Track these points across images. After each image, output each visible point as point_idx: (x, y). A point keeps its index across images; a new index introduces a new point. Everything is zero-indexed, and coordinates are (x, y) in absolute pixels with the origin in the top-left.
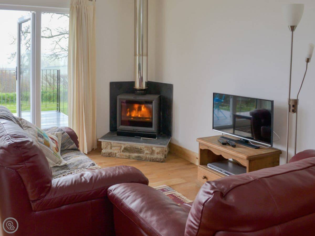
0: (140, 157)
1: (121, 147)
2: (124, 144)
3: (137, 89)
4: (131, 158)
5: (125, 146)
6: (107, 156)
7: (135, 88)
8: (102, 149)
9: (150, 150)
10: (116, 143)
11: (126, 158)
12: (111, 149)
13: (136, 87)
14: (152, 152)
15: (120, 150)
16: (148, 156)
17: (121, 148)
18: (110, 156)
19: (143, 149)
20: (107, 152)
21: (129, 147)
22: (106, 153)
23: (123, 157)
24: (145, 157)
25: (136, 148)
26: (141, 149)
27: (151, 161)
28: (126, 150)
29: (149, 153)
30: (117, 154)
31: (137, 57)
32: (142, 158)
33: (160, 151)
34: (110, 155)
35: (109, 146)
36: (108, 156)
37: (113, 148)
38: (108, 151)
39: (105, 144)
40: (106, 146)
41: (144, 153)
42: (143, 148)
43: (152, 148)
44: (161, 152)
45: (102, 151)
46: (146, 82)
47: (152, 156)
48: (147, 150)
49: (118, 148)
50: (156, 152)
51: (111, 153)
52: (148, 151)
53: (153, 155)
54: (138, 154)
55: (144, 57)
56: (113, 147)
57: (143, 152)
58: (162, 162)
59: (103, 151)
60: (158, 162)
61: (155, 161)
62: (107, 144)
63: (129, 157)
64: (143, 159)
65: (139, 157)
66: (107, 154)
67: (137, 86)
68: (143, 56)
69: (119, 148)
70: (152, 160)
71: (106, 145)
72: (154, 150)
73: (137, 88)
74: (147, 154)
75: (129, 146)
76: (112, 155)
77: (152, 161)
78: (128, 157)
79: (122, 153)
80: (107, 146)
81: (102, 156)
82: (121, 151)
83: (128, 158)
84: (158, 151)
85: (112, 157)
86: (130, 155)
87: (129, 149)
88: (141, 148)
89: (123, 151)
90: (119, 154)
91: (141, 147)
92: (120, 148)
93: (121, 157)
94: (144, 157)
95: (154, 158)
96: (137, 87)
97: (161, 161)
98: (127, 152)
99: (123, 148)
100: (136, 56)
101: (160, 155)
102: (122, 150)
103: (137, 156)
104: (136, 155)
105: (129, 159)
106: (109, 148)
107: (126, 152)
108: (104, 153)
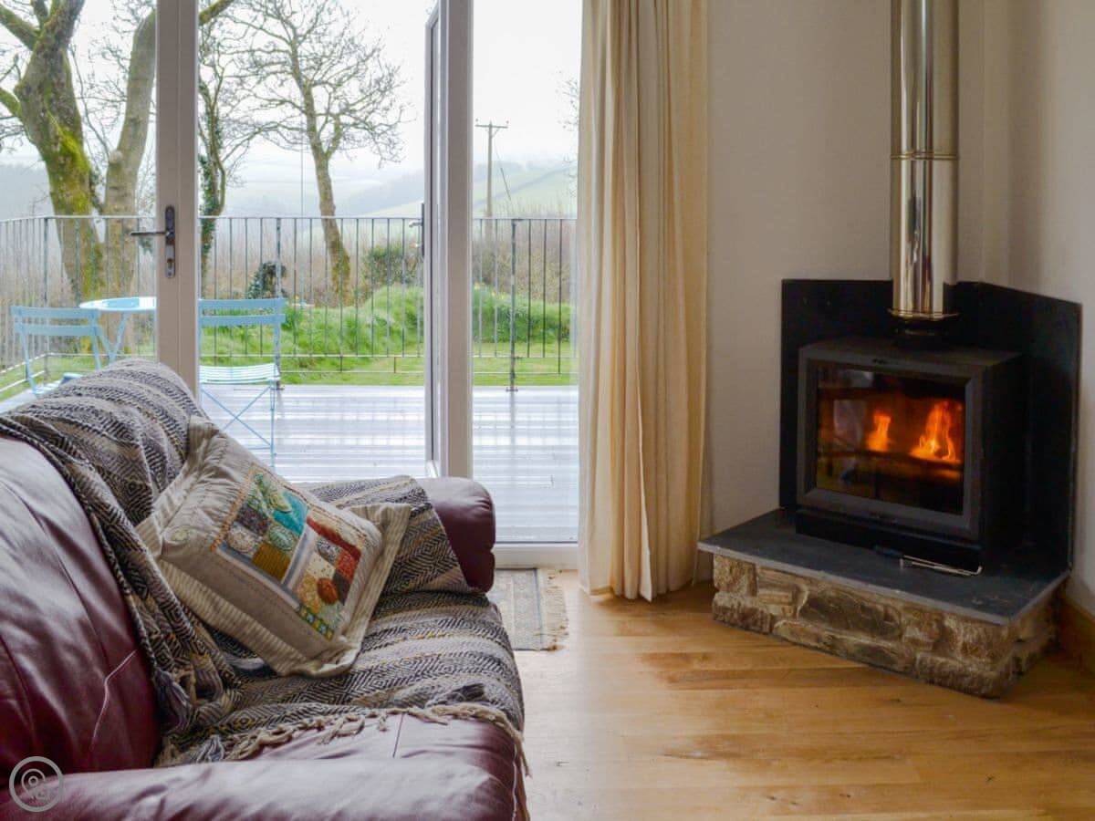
0: (881, 651)
1: (797, 592)
2: (811, 581)
3: (901, 318)
4: (838, 652)
5: (817, 590)
6: (733, 625)
7: (894, 313)
8: (717, 590)
9: (931, 625)
10: (777, 570)
11: (816, 648)
12: (753, 592)
13: (899, 311)
14: (942, 641)
15: (792, 607)
16: (919, 656)
17: (795, 599)
18: (747, 628)
19: (896, 618)
20: (735, 607)
21: (831, 600)
22: (732, 609)
23: (803, 641)
24: (907, 656)
25: (864, 609)
26: (888, 617)
27: (932, 682)
28: (818, 608)
29: (928, 644)
30: (779, 624)
31: (905, 165)
32: (893, 662)
33: (979, 641)
34: (747, 622)
35: (745, 581)
36: (740, 624)
37: (761, 592)
38: (739, 604)
39: (727, 569)
40: (730, 578)
41: (900, 636)
42: (900, 615)
43: (943, 618)
44: (983, 647)
45: (717, 597)
46: (945, 286)
47: (942, 660)
48: (918, 625)
49: (782, 593)
50: (960, 644)
51: (753, 611)
52: (920, 629)
53: (945, 655)
54: (873, 637)
55: (936, 164)
56: (761, 587)
57: (897, 633)
58: (985, 697)
59: (721, 599)
60: (968, 692)
61: (951, 687)
62: (734, 570)
63: (832, 647)
64: (896, 667)
65: (874, 651)
66: (736, 616)
67: (904, 304)
68: (931, 159)
69: (787, 597)
70: (936, 680)
71: (731, 570)
72: (951, 632)
73: (902, 314)
74: (915, 642)
75: (832, 594)
76: (755, 624)
77: (940, 685)
78: (825, 643)
79: (800, 623)
80: (736, 579)
81: (715, 619)
82: (796, 609)
83: (827, 649)
84: (969, 638)
85: (759, 632)
86: (838, 637)
87: (832, 605)
88: (891, 611)
89: (804, 612)
90: (785, 624)
91: (886, 606)
92: (790, 595)
93: (794, 639)
94: (902, 656)
95: (947, 669)
96: (902, 308)
97: (983, 691)
98: (823, 621)
99: (804, 599)
100: (901, 159)
101: (978, 660)
102: (799, 608)
103: (869, 646)
104: (865, 640)
105: (831, 653)
106: (745, 590)
107: (820, 618)
108: (725, 610)
